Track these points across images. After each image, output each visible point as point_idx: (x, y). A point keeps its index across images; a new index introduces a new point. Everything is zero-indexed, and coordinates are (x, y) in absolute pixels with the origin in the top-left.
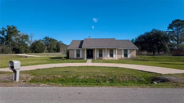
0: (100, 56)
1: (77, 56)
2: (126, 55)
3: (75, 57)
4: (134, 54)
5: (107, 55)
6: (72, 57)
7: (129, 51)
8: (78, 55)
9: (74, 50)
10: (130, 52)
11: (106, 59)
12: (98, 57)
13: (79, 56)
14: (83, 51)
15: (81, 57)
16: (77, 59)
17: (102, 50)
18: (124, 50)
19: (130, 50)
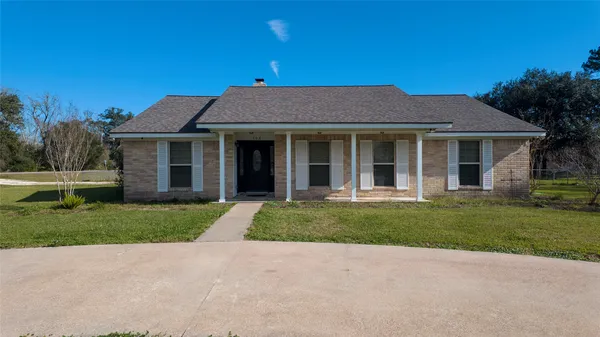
0: (313, 182)
1: (174, 183)
2: (470, 175)
3: (163, 185)
4: (517, 165)
5: (358, 176)
6: (142, 187)
7: (487, 152)
8: (181, 175)
9: (154, 141)
10: (497, 158)
11: (354, 199)
12: (303, 183)
13: (188, 183)
14: (209, 150)
15: (198, 185)
16: (175, 201)
17: (328, 144)
18: (462, 142)
19: (496, 141)
